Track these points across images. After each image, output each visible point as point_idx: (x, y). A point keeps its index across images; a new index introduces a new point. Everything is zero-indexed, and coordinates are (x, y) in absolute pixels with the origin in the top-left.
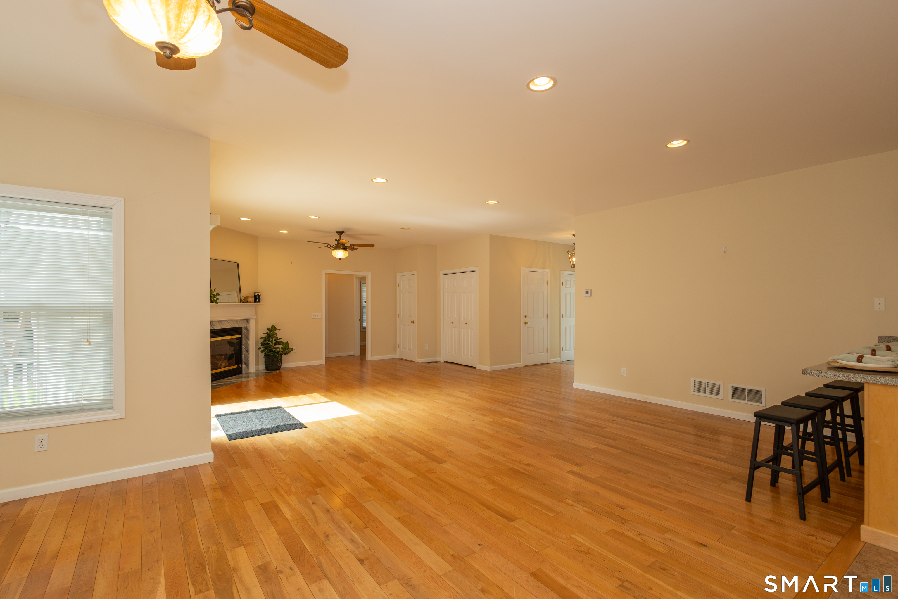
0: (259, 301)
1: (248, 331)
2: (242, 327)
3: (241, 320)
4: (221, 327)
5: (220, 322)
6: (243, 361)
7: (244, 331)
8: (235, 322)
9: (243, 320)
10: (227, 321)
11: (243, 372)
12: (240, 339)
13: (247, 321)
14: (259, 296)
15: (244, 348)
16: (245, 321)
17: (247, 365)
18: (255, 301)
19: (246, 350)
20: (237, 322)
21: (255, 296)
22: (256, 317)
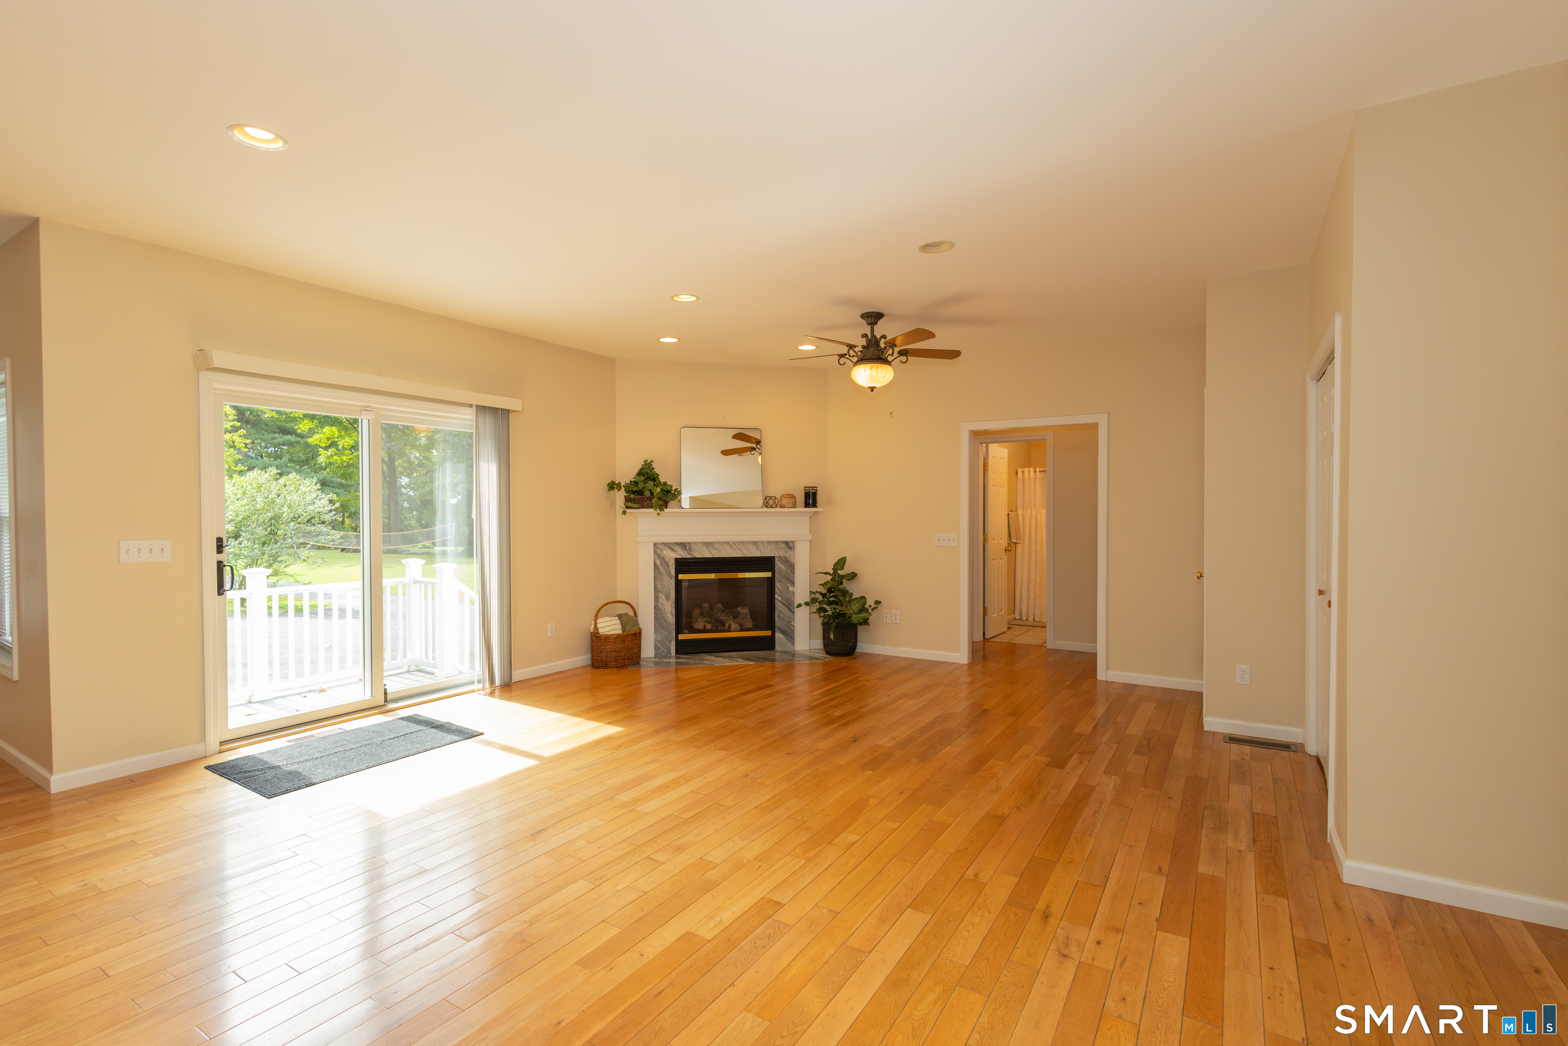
0: (814, 505)
1: (791, 567)
2: (774, 557)
3: (769, 542)
4: (712, 554)
5: (708, 544)
6: (776, 624)
7: (779, 565)
8: (751, 546)
9: (776, 542)
10: (728, 543)
11: (778, 648)
12: (771, 582)
13: (789, 545)
14: (815, 494)
15: (779, 598)
16: (783, 546)
17: (790, 635)
18: (807, 505)
19: (784, 604)
20: (757, 546)
21: (807, 495)
22: (810, 537)
